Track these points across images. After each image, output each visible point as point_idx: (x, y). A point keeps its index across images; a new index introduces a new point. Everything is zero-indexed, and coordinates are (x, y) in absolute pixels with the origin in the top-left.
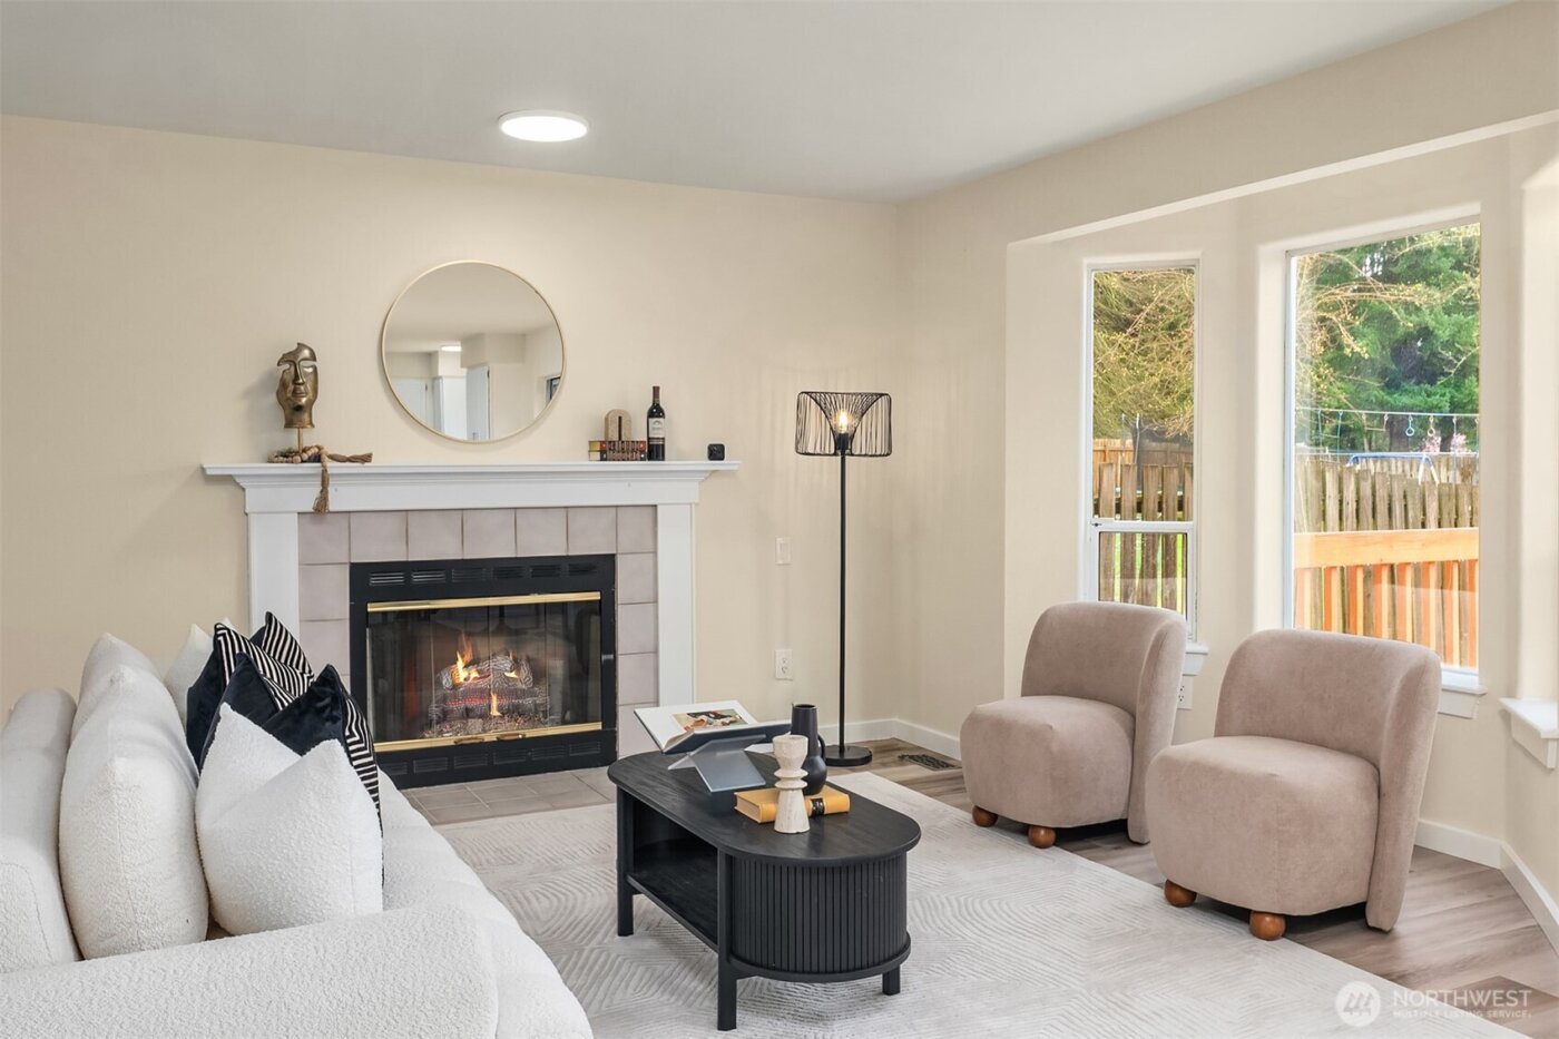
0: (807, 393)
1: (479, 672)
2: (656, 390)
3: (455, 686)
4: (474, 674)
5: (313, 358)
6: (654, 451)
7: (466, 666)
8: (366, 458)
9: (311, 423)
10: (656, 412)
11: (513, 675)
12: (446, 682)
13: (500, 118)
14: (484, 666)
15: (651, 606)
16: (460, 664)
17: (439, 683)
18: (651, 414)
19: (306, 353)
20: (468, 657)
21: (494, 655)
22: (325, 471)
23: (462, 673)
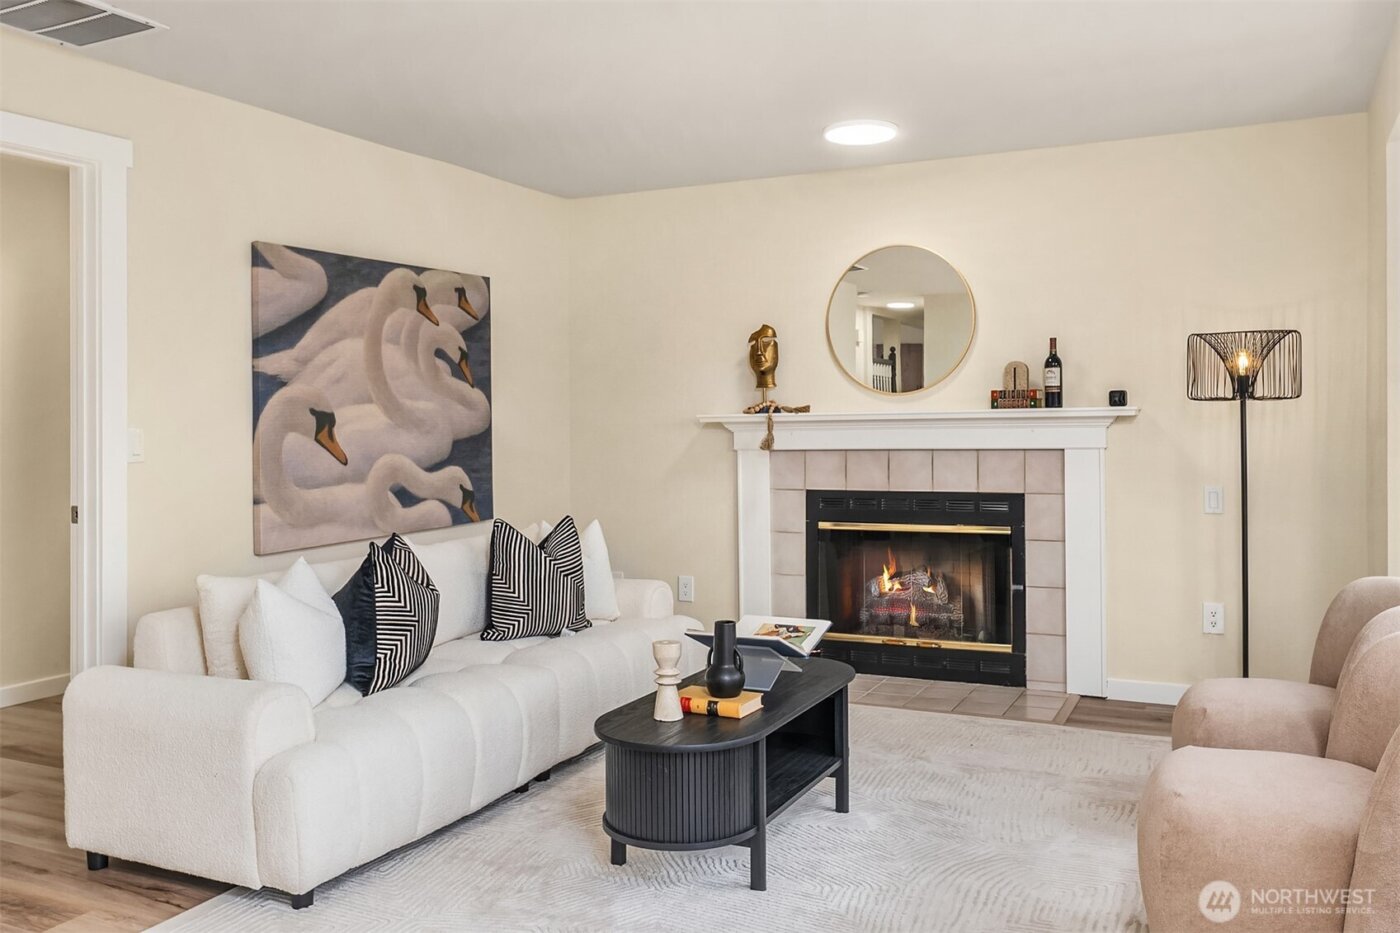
0: (1198, 335)
1: (901, 584)
2: (1053, 342)
3: (882, 595)
4: (897, 586)
5: (774, 335)
6: (1054, 399)
7: (891, 578)
8: (806, 409)
9: (774, 384)
10: (1053, 361)
11: (930, 590)
12: (874, 590)
13: (823, 130)
14: (906, 579)
15: (1060, 544)
16: (886, 576)
17: (869, 591)
18: (1048, 364)
19: (770, 332)
20: (893, 570)
21: (914, 571)
22: (770, 419)
23: (887, 584)
